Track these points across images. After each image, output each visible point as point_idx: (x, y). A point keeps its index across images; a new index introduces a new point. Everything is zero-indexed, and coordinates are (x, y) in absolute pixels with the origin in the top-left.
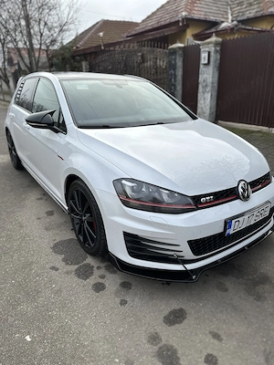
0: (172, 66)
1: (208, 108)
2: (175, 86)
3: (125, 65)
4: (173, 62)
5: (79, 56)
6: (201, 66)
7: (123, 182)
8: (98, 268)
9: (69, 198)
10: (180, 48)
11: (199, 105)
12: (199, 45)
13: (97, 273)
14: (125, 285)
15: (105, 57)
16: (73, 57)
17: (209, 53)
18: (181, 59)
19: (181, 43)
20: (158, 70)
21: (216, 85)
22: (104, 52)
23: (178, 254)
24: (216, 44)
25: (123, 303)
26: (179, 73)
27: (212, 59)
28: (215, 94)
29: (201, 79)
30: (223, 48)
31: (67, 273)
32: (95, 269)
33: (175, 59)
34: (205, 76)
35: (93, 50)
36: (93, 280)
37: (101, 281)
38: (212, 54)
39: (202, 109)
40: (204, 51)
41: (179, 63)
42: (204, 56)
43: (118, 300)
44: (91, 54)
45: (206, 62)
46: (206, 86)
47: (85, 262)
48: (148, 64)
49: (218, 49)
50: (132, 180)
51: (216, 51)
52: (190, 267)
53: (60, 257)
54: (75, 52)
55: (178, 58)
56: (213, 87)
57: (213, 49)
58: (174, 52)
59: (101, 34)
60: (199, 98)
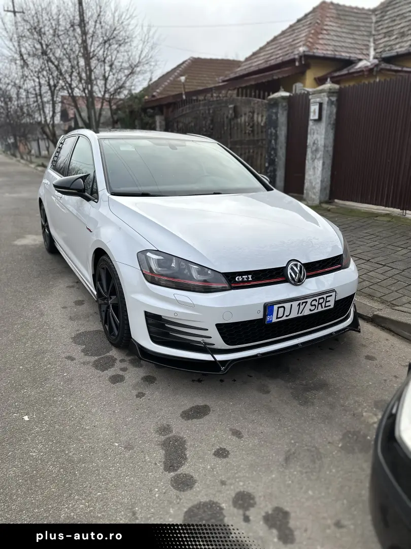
0: (272, 123)
1: (319, 181)
2: (275, 150)
3: (212, 121)
4: (274, 117)
5: (153, 108)
6: (311, 123)
7: (149, 254)
8: (122, 361)
9: (97, 278)
10: (283, 98)
11: (307, 177)
12: (308, 94)
13: (118, 365)
14: (149, 380)
15: (186, 109)
16: (144, 110)
17: (321, 105)
18: (285, 113)
19: (286, 90)
20: (255, 128)
21: (330, 149)
22: (184, 102)
23: (207, 340)
24: (331, 93)
25: (140, 395)
26: (282, 132)
27: (325, 113)
28: (329, 161)
29: (310, 141)
30: (341, 100)
31: (84, 363)
32: (118, 362)
33: (276, 114)
34: (315, 136)
35: (171, 100)
36: (111, 372)
37: (121, 373)
38: (325, 106)
39: (311, 183)
40: (315, 102)
41: (282, 118)
42: (314, 109)
43: (135, 392)
44: (169, 105)
45: (316, 117)
46: (317, 150)
47: (108, 354)
48: (243, 119)
49: (334, 99)
50: (157, 252)
51: (330, 103)
52: (219, 357)
53: (80, 348)
54: (147, 102)
55: (280, 111)
56: (326, 151)
57: (327, 99)
58: (275, 103)
59: (183, 79)
60: (307, 167)
